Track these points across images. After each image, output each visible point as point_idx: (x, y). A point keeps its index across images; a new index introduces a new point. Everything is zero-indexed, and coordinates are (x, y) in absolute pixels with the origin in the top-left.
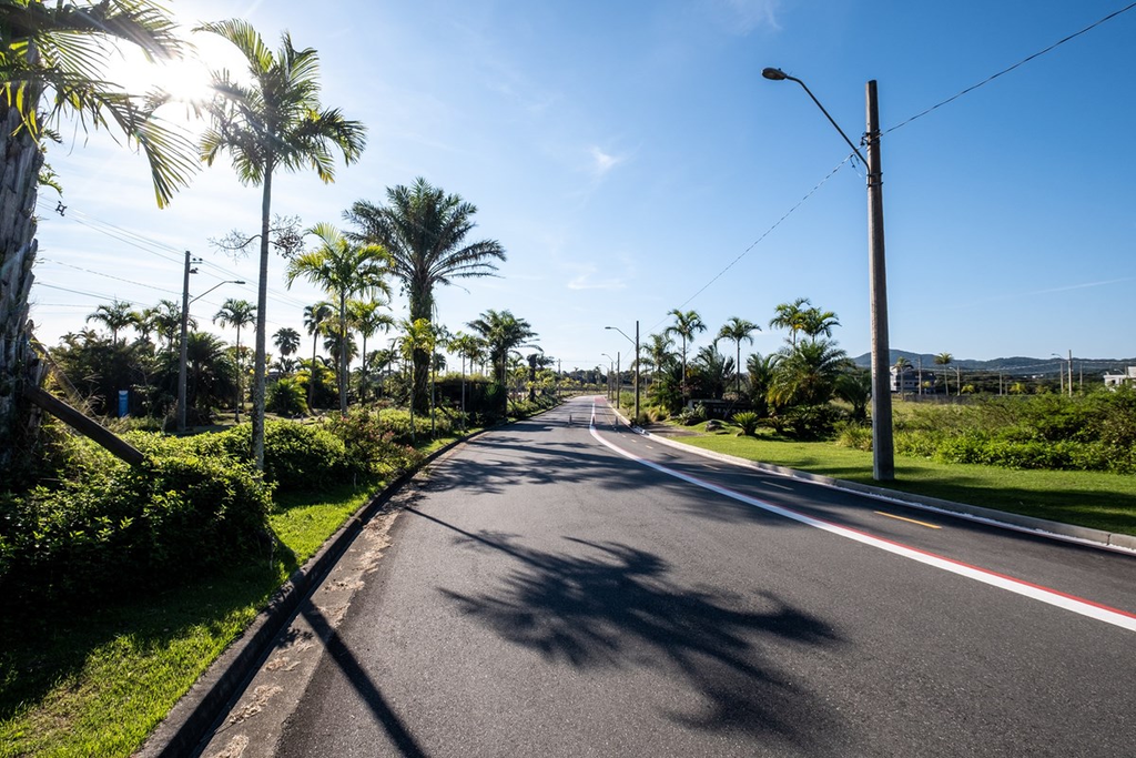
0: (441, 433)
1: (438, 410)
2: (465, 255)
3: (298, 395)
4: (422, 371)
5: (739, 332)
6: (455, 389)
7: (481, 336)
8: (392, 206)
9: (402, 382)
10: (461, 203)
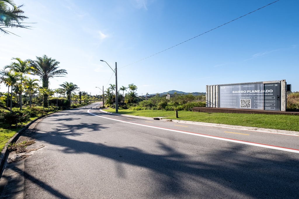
0: (51, 111)
1: (50, 106)
2: (57, 72)
3: (3, 104)
4: (46, 98)
5: (123, 89)
6: (55, 102)
7: (63, 88)
8: (38, 60)
9: (39, 99)
10: (56, 61)
